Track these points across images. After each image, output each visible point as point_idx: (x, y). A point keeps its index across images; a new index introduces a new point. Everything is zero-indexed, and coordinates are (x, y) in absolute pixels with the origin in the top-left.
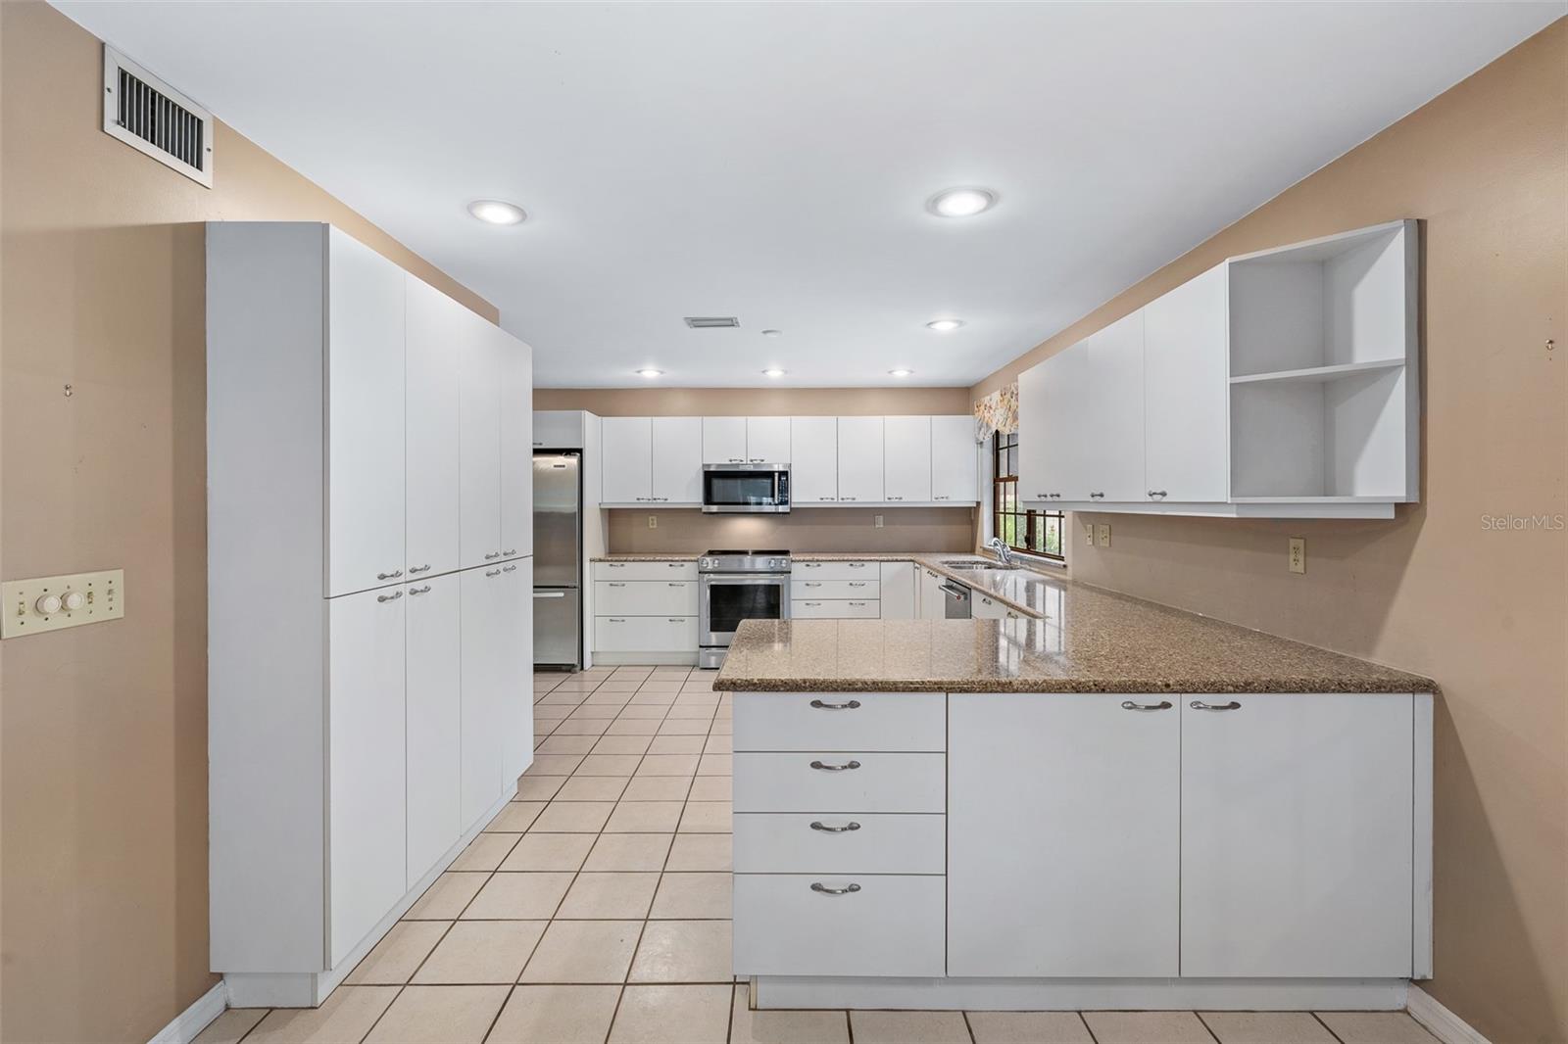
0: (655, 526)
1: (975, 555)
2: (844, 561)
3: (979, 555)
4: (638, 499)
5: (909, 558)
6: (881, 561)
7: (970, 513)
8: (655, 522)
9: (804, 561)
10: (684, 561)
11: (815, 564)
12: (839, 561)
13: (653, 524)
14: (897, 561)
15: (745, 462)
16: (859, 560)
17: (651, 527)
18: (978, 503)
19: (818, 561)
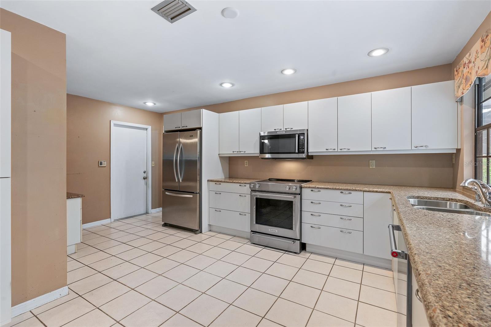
0: (247, 166)
1: (455, 191)
2: (336, 189)
3: (460, 192)
4: (233, 152)
5: (387, 190)
6: (364, 191)
7: (452, 158)
8: (247, 163)
9: (309, 187)
10: (246, 183)
11: (317, 190)
12: (333, 189)
13: (246, 164)
14: (377, 192)
15: (282, 130)
16: (347, 190)
17: (245, 166)
18: (458, 150)
19: (318, 188)
